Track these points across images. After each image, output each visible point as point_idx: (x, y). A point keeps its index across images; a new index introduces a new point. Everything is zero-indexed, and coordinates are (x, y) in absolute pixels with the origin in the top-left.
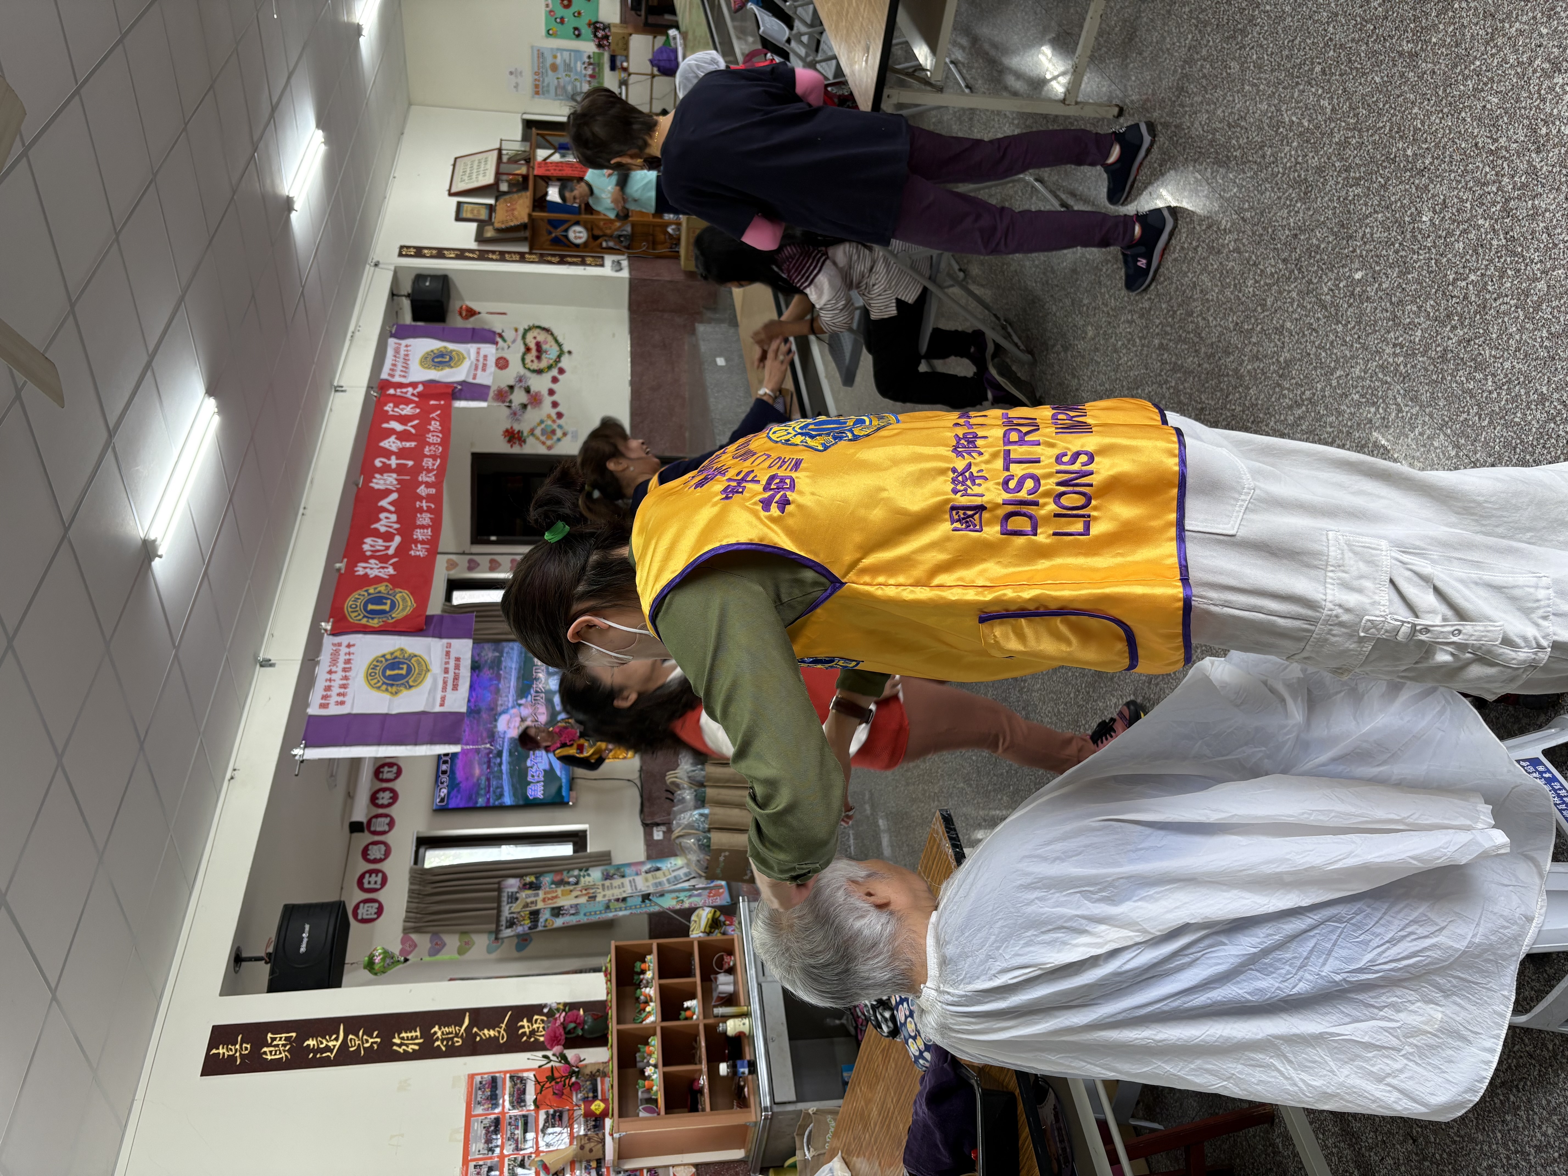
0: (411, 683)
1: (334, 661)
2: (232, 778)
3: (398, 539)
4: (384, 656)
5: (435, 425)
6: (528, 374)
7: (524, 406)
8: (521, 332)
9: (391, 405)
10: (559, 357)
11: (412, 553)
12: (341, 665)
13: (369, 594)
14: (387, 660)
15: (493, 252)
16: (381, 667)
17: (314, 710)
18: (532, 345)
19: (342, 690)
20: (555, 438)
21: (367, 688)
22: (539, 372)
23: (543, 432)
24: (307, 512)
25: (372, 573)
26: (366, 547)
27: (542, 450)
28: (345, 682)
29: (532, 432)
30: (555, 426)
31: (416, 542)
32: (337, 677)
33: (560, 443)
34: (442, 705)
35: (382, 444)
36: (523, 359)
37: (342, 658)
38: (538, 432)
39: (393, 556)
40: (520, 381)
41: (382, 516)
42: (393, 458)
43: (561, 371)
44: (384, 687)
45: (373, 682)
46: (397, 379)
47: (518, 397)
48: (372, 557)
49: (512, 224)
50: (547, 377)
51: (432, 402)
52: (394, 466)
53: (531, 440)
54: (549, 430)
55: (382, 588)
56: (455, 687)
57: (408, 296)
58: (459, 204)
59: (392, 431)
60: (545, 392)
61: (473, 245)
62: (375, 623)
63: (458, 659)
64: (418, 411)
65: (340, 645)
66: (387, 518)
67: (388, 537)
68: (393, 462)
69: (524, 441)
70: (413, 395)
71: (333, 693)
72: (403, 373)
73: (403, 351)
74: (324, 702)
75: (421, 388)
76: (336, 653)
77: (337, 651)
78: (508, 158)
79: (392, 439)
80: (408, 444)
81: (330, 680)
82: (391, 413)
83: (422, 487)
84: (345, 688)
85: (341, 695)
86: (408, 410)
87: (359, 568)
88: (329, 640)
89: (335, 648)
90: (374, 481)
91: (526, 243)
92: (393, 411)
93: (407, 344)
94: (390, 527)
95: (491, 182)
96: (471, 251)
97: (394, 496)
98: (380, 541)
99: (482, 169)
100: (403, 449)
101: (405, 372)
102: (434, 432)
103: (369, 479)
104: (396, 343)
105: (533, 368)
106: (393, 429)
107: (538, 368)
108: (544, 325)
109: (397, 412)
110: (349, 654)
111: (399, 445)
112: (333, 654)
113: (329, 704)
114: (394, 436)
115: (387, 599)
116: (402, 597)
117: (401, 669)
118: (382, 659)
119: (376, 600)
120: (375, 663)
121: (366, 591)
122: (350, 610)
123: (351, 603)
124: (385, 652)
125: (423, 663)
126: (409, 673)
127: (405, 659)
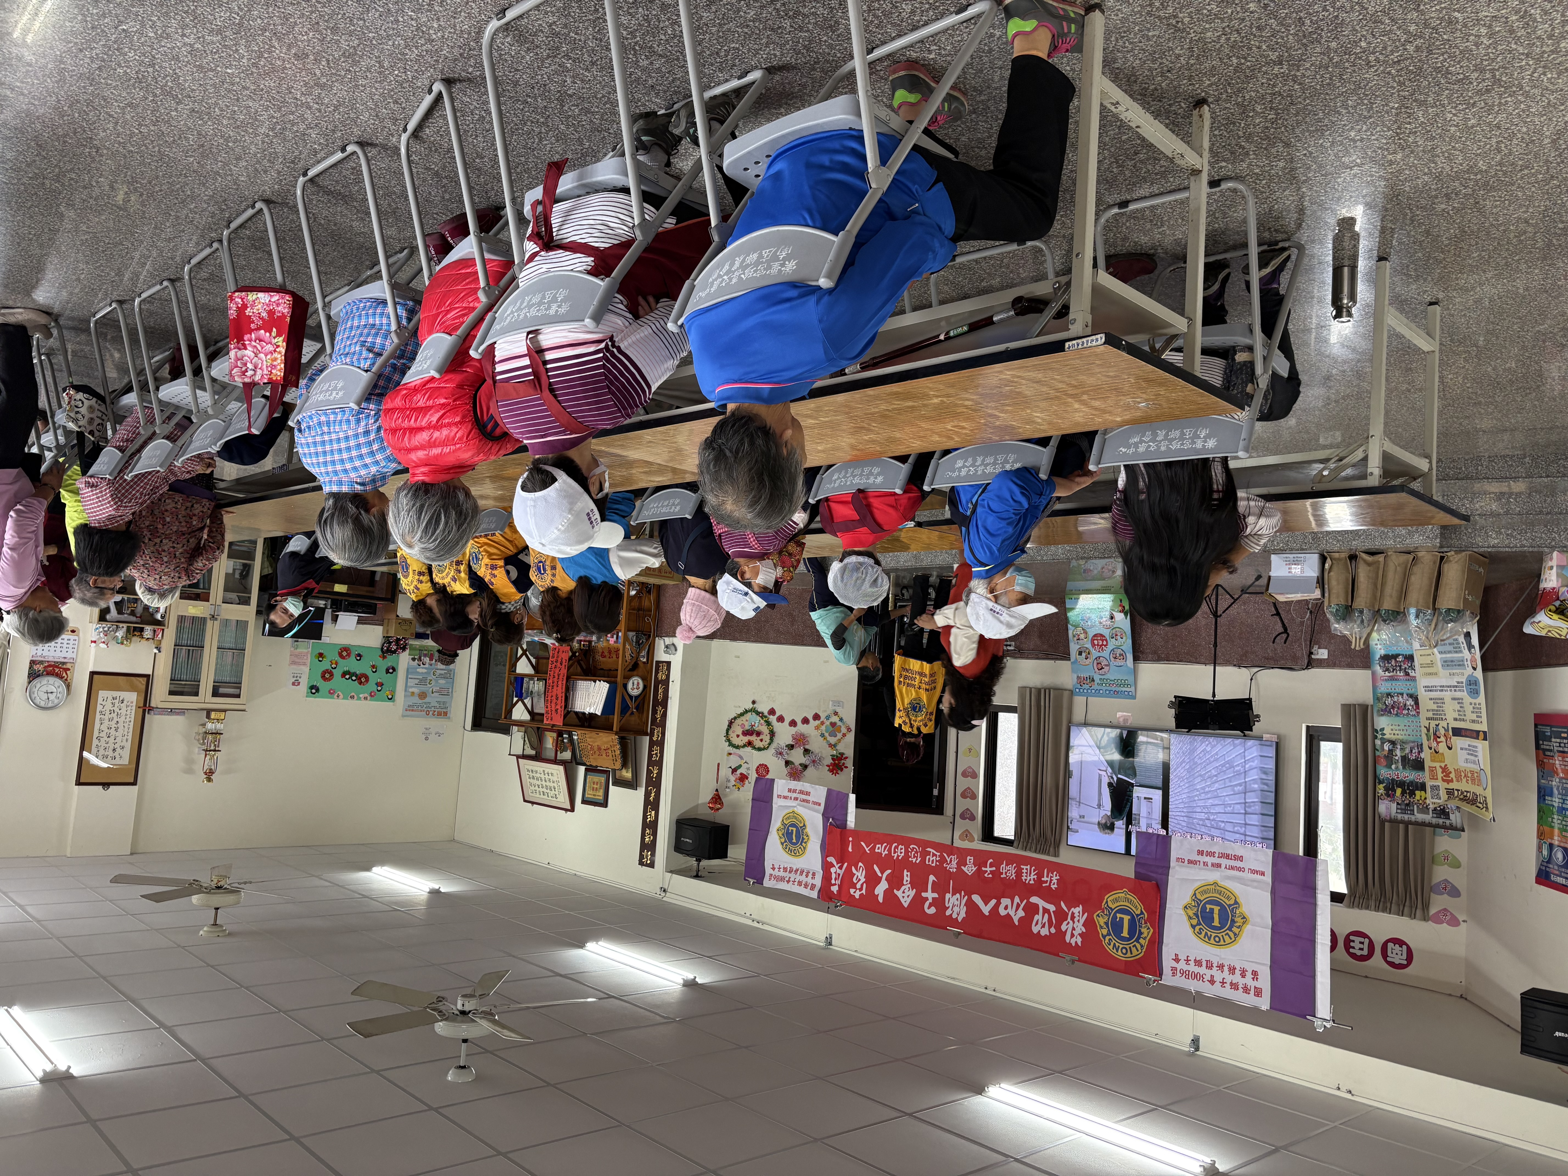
0: (1232, 902)
1: (1197, 976)
2: (1350, 1092)
3: (1034, 900)
4: (1193, 927)
5: (880, 849)
6: (774, 745)
7: (807, 751)
8: (731, 750)
9: (852, 891)
10: (758, 713)
11: (1053, 887)
12: (1202, 970)
13: (1109, 934)
14: (1199, 924)
15: (649, 772)
16: (1206, 929)
17: (1264, 1003)
18: (746, 739)
19: (1238, 972)
21: (1235, 947)
22: (772, 734)
23: (832, 734)
24: (991, 986)
25: (1080, 928)
26: (1044, 932)
28: (1226, 969)
29: (831, 746)
31: (1039, 881)
32: (1218, 976)
33: (844, 720)
34: (1263, 874)
35: (906, 905)
36: (759, 749)
37: (1192, 968)
38: (833, 740)
39: (1058, 906)
40: (781, 754)
41: (1002, 912)
42: (924, 895)
43: (772, 712)
44: (1234, 929)
45: (1228, 940)
46: (818, 881)
47: (797, 757)
48: (1058, 927)
49: (618, 752)
51: (850, 849)
52: (936, 895)
53: (841, 748)
54: (831, 729)
56: (1240, 858)
57: (699, 861)
58: (585, 802)
59: (888, 893)
60: (793, 730)
61: (641, 792)
62: (1147, 932)
63: (1201, 853)
64: (860, 864)
65: (1174, 969)
66: (1006, 908)
67: (1031, 910)
68: (930, 895)
69: (842, 754)
70: (840, 868)
71: (1241, 981)
72: (810, 875)
73: (782, 874)
74: (1252, 992)
75: (831, 859)
76: (1186, 974)
77: (1183, 972)
78: (533, 748)
79: (899, 894)
80: (905, 878)
81: (1223, 983)
82: (864, 892)
83: (965, 869)
84: (1235, 969)
85: (1243, 974)
86: (860, 875)
87: (1073, 942)
88: (1168, 979)
89: (1179, 974)
90: (954, 916)
91: (639, 737)
92: (861, 889)
93: (773, 869)
94: (1018, 906)
95: (561, 768)
96: (647, 795)
97: (976, 898)
98: (1036, 917)
99: (542, 776)
100: (913, 885)
101: (808, 873)
102: (890, 850)
103: (952, 922)
104: (770, 880)
105: (768, 741)
106: (885, 892)
107: (769, 736)
108: (726, 726)
109: (862, 885)
110: (1188, 961)
111: (907, 887)
112: (1187, 977)
113: (1255, 987)
114: (895, 891)
115: (1115, 917)
116: (1114, 901)
117: (1212, 910)
118: (1197, 928)
119: (1116, 927)
120: (1202, 936)
121: (1104, 937)
122: (1129, 955)
123: (1120, 953)
124: (1188, 924)
125: (1206, 888)
126: (1218, 903)
127: (1198, 905)
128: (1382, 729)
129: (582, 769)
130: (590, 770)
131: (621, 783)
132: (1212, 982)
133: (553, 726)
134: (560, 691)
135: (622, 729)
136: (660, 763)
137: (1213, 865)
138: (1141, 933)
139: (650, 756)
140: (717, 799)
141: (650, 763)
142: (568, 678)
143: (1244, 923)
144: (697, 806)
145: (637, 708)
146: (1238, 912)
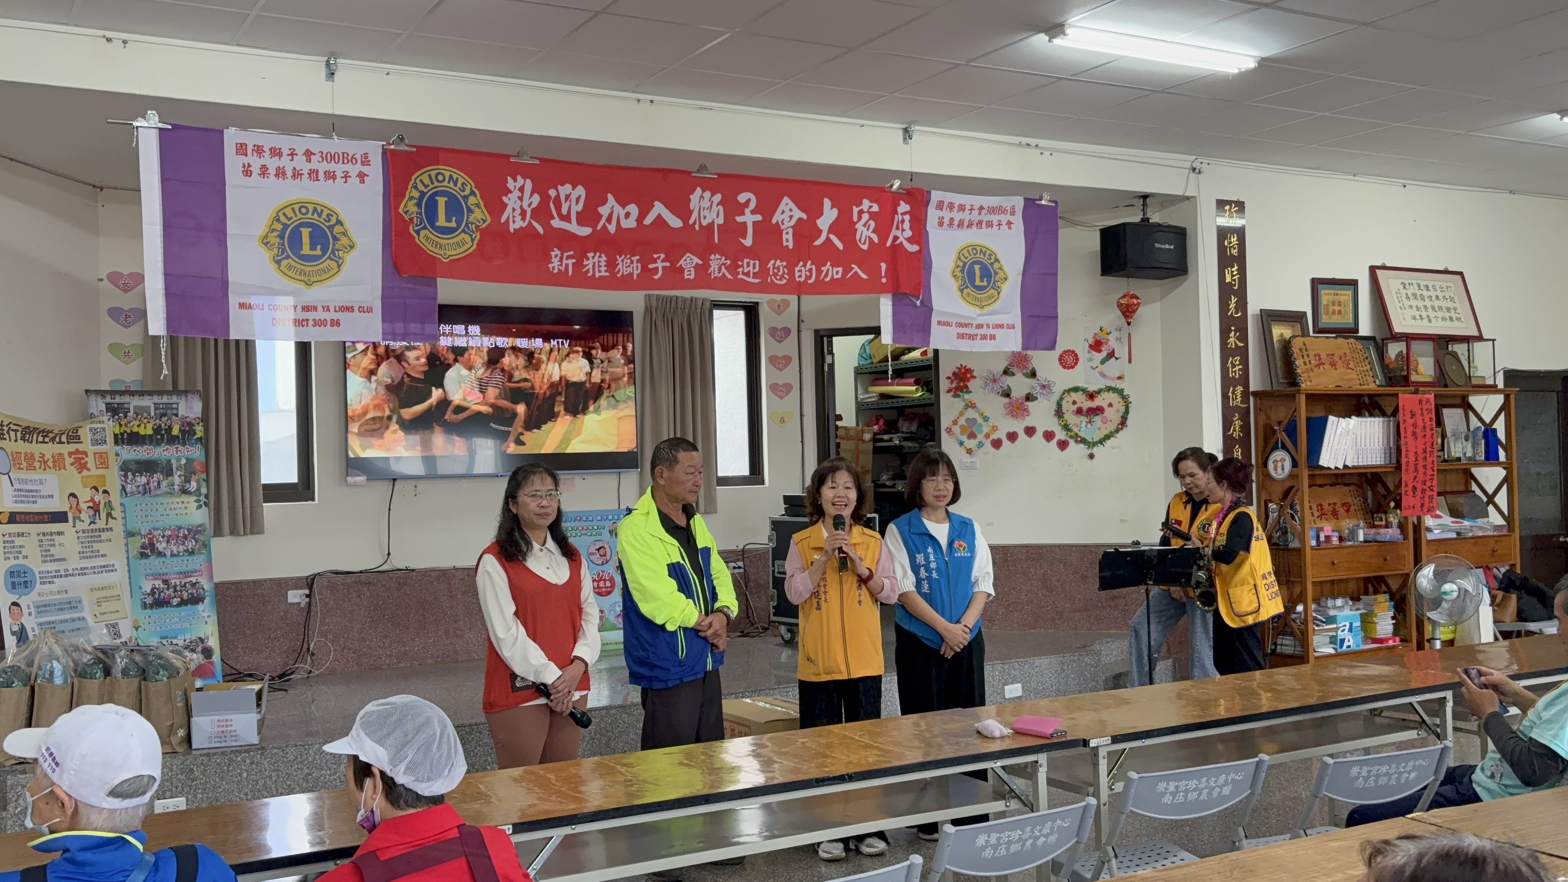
0: (285, 263)
1: (332, 158)
2: (109, 40)
3: (585, 231)
4: (339, 222)
5: (837, 273)
6: (1055, 397)
7: (1007, 394)
8: (1119, 385)
9: (876, 208)
10: (1083, 441)
11: (556, 252)
12: (323, 167)
13: (465, 198)
14: (331, 227)
15: (1243, 339)
16: (320, 221)
17: (232, 136)
18: (1098, 402)
19: (272, 171)
20: (964, 438)
21: (278, 204)
22: (1059, 413)
23: (972, 422)
24: (646, 106)
25: (511, 201)
26: (565, 190)
27: (945, 421)
28: (289, 173)
29: (972, 406)
30: (980, 437)
31: (580, 258)
32: (300, 162)
33: (957, 445)
34: (242, 306)
35: (786, 200)
36: (1076, 389)
37: (339, 169)
38: (971, 414)
39: (547, 226)
40: (1044, 387)
41: (633, 209)
42: (758, 218)
43: (1063, 445)
44: (279, 227)
45: (289, 211)
46: (932, 214)
47: (1019, 385)
48: (545, 198)
49: (1299, 362)
50: (1054, 425)
51: (883, 266)
52: (739, 219)
53: (959, 404)
54: (974, 430)
55: (480, 215)
57: (1145, 220)
58: (1353, 284)
59: (816, 213)
60: (1029, 422)
61: (1254, 307)
62: (409, 207)
63: (336, 323)
64: (865, 247)
65: (366, 162)
66: (627, 215)
67: (588, 216)
68: (749, 218)
69: (956, 396)
70: (896, 238)
71: (266, 160)
72: (946, 221)
73: (995, 218)
74: (250, 148)
75: (913, 248)
76: (348, 159)
77: (353, 160)
78: (1454, 355)
79: (798, 214)
80: (790, 237)
81: (292, 154)
82: (856, 210)
83: (696, 260)
84: (277, 175)
85: (264, 170)
86: (865, 232)
87: (520, 181)
88: (374, 149)
89: (358, 157)
90: (707, 194)
91: (1268, 388)
92: (861, 212)
93: (1009, 223)
94: (609, 220)
95: (1398, 328)
96: (1242, 304)
97: (675, 222)
98: (580, 207)
99: (1432, 314)
100: (778, 231)
101: (951, 224)
102: (819, 272)
103: (710, 185)
104: (1013, 207)
105: (1064, 403)
106: (820, 214)
107: (1064, 409)
108: (1130, 417)
109: (860, 218)
110: (346, 177)
111: (787, 224)
112: (346, 155)
113: (246, 155)
114: (804, 216)
115: (459, 223)
116: (464, 243)
117: (313, 248)
118: (333, 221)
119: (455, 208)
120: (326, 212)
121: (472, 193)
122: (433, 174)
123: (447, 174)
124: (348, 225)
125: (324, 277)
126: (305, 258)
127: (333, 252)
128: (199, 507)
129: (1365, 329)
130: (1350, 332)
131: (1294, 318)
132: (309, 154)
133: (1416, 392)
134: (1410, 447)
135: (1292, 397)
136: (1226, 352)
137: (315, 308)
138: (419, 205)
139: (1245, 362)
140: (1128, 311)
141: (1243, 353)
142: (1399, 467)
143: (266, 237)
144: (1161, 299)
145: (1275, 432)
146: (276, 250)
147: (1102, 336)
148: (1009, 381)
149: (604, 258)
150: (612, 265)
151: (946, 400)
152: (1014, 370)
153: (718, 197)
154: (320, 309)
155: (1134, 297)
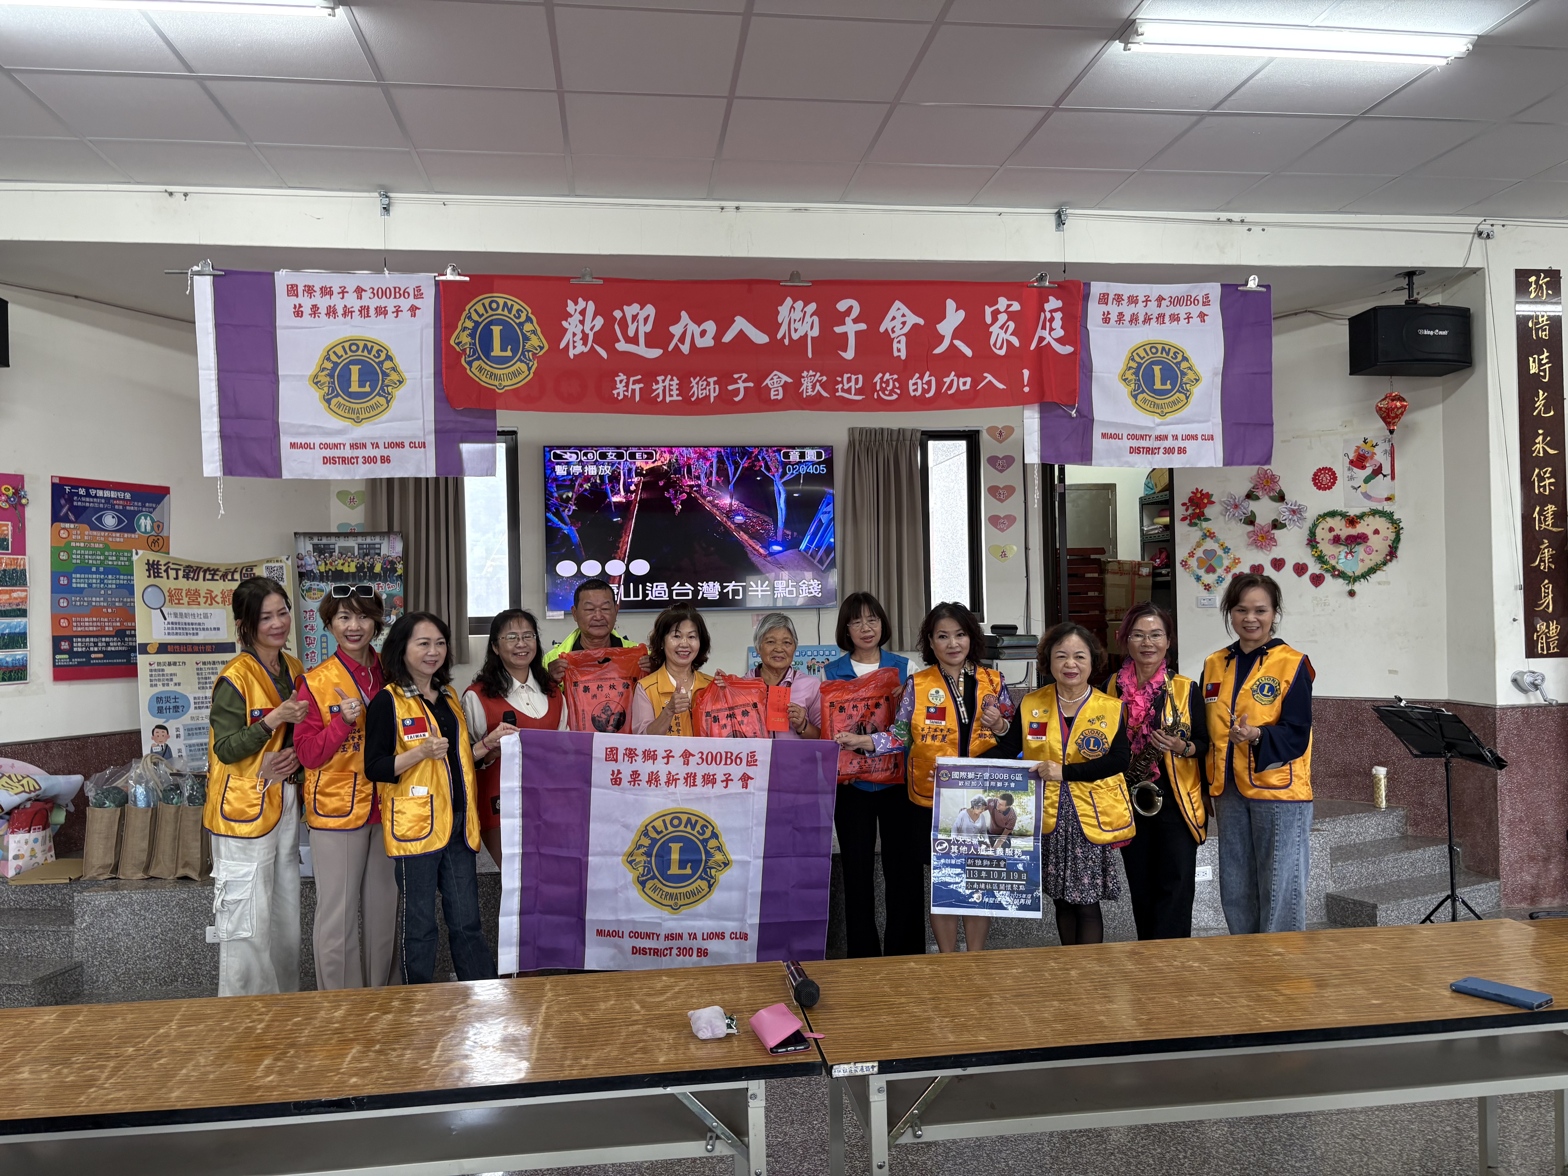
0: (334, 401)
1: (383, 293)
2: (171, 194)
3: (655, 353)
4: (389, 358)
5: (965, 384)
6: (1308, 524)
7: (1250, 520)
8: (1387, 507)
9: (1015, 306)
10: (1342, 575)
11: (622, 377)
12: (374, 303)
13: (521, 325)
14: (381, 363)
16: (370, 358)
17: (283, 278)
18: (1361, 528)
19: (323, 310)
20: (1201, 572)
21: (328, 342)
22: (1312, 542)
23: (1210, 554)
24: (731, 214)
25: (572, 326)
26: (631, 310)
27: (1181, 554)
28: (340, 311)
29: (1211, 535)
30: (1220, 571)
31: (650, 382)
32: (351, 300)
33: (1193, 580)
34: (293, 445)
35: (897, 304)
36: (1333, 514)
37: (390, 304)
38: (1210, 544)
39: (612, 350)
40: (1294, 512)
41: (710, 326)
42: (863, 326)
43: (1317, 580)
44: (329, 365)
45: (339, 349)
46: (1095, 311)
47: (1265, 510)
48: (609, 320)
50: (1306, 557)
51: (1026, 373)
52: (838, 330)
53: (1195, 534)
54: (1213, 563)
55: (537, 341)
56: (326, 460)
57: (1412, 302)
59: (936, 317)
60: (1277, 553)
62: (462, 338)
63: (385, 460)
64: (1002, 352)
65: (417, 297)
66: (703, 333)
67: (658, 337)
68: (850, 328)
69: (1191, 524)
70: (1041, 339)
71: (317, 299)
72: (1114, 317)
73: (1182, 311)
74: (300, 289)
75: (1065, 350)
76: (399, 293)
77: (405, 294)
79: (913, 319)
80: (903, 346)
81: (343, 292)
82: (988, 310)
83: (785, 378)
84: (328, 314)
85: (315, 309)
86: (1002, 335)
87: (582, 303)
88: (426, 281)
89: (411, 290)
92: (995, 314)
93: (1201, 316)
94: (682, 340)
96: (1556, 401)
97: (759, 338)
98: (649, 327)
100: (887, 339)
101: (1120, 320)
102: (940, 383)
103: (802, 294)
104: (1207, 296)
105: (1319, 531)
106: (943, 317)
107: (1318, 539)
108: (1402, 546)
109: (995, 319)
110: (398, 311)
111: (898, 332)
112: (397, 290)
113: (297, 296)
114: (921, 322)
115: (515, 351)
116: (520, 372)
117: (362, 385)
118: (383, 357)
119: (510, 336)
120: (376, 348)
121: (529, 319)
122: (487, 302)
123: (501, 302)
124: (398, 360)
125: (372, 414)
126: (353, 395)
127: (382, 388)
136: (1529, 462)
137: (364, 446)
138: (472, 335)
139: (1558, 474)
140: (1390, 417)
141: (1556, 462)
143: (316, 376)
144: (1443, 400)
146: (326, 389)
147: (1367, 448)
148: (1253, 506)
149: (676, 381)
150: (684, 388)
151: (1181, 529)
152: (1260, 493)
153: (812, 307)
154: (369, 446)
155: (1401, 399)
